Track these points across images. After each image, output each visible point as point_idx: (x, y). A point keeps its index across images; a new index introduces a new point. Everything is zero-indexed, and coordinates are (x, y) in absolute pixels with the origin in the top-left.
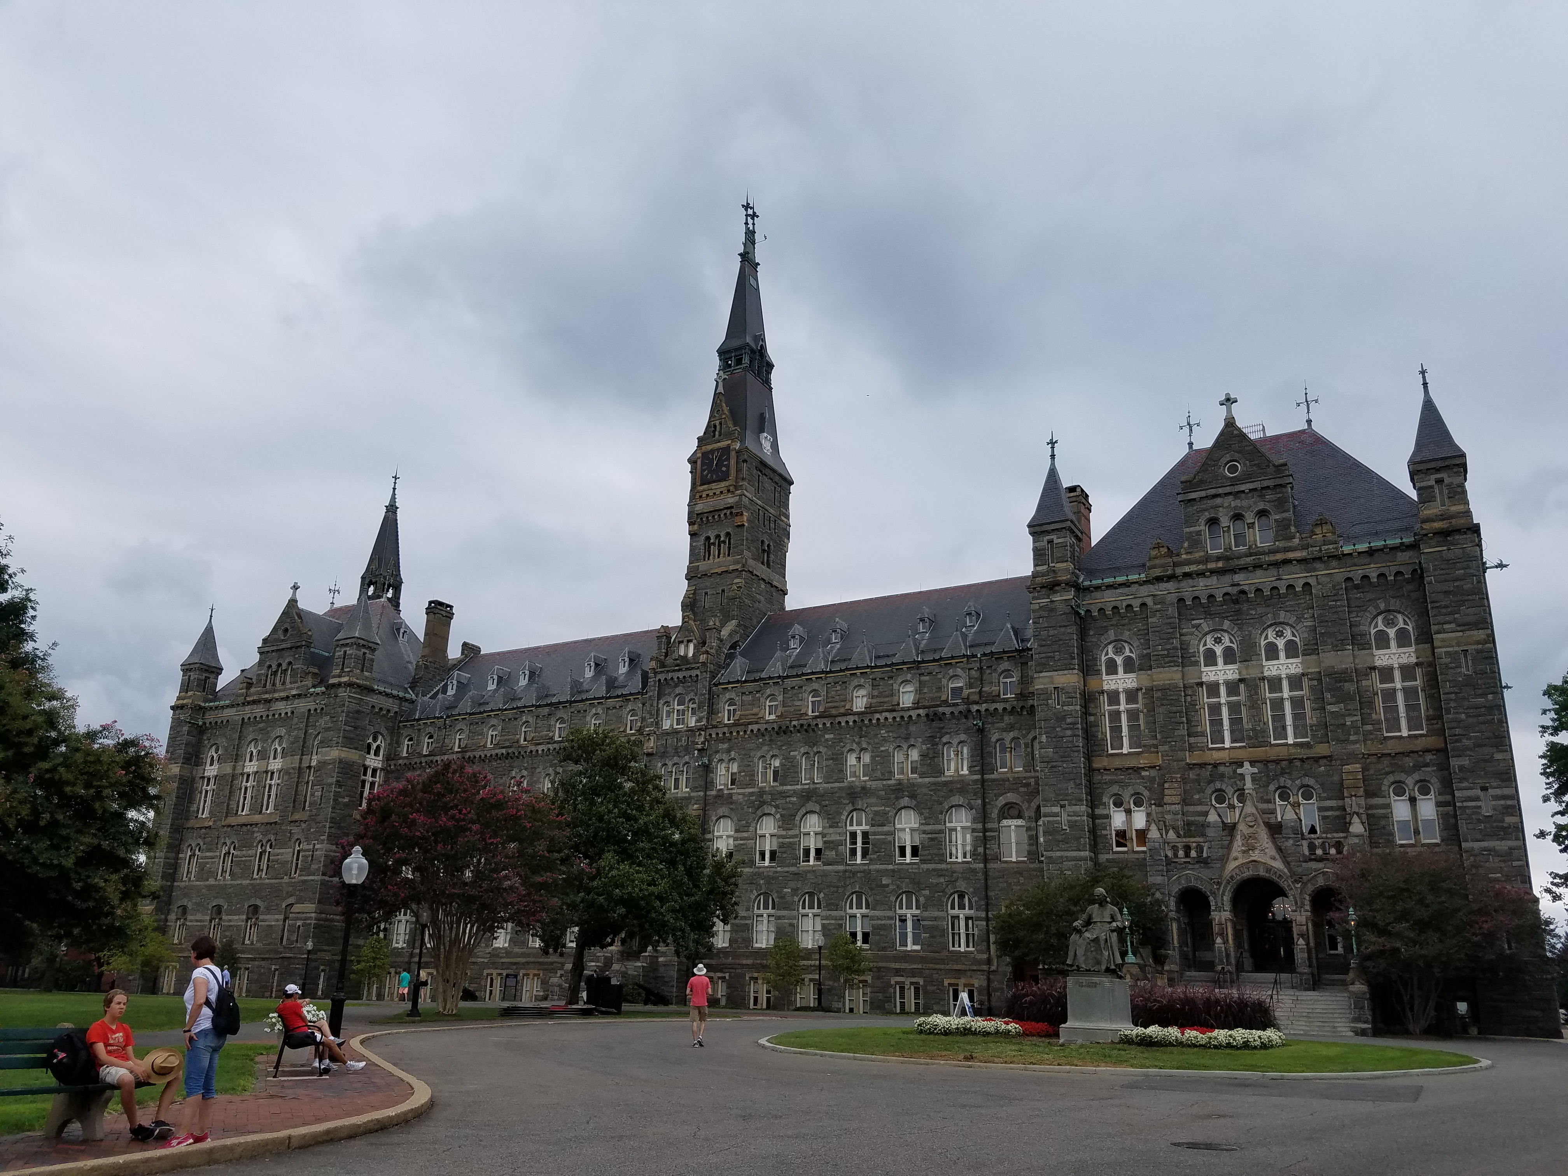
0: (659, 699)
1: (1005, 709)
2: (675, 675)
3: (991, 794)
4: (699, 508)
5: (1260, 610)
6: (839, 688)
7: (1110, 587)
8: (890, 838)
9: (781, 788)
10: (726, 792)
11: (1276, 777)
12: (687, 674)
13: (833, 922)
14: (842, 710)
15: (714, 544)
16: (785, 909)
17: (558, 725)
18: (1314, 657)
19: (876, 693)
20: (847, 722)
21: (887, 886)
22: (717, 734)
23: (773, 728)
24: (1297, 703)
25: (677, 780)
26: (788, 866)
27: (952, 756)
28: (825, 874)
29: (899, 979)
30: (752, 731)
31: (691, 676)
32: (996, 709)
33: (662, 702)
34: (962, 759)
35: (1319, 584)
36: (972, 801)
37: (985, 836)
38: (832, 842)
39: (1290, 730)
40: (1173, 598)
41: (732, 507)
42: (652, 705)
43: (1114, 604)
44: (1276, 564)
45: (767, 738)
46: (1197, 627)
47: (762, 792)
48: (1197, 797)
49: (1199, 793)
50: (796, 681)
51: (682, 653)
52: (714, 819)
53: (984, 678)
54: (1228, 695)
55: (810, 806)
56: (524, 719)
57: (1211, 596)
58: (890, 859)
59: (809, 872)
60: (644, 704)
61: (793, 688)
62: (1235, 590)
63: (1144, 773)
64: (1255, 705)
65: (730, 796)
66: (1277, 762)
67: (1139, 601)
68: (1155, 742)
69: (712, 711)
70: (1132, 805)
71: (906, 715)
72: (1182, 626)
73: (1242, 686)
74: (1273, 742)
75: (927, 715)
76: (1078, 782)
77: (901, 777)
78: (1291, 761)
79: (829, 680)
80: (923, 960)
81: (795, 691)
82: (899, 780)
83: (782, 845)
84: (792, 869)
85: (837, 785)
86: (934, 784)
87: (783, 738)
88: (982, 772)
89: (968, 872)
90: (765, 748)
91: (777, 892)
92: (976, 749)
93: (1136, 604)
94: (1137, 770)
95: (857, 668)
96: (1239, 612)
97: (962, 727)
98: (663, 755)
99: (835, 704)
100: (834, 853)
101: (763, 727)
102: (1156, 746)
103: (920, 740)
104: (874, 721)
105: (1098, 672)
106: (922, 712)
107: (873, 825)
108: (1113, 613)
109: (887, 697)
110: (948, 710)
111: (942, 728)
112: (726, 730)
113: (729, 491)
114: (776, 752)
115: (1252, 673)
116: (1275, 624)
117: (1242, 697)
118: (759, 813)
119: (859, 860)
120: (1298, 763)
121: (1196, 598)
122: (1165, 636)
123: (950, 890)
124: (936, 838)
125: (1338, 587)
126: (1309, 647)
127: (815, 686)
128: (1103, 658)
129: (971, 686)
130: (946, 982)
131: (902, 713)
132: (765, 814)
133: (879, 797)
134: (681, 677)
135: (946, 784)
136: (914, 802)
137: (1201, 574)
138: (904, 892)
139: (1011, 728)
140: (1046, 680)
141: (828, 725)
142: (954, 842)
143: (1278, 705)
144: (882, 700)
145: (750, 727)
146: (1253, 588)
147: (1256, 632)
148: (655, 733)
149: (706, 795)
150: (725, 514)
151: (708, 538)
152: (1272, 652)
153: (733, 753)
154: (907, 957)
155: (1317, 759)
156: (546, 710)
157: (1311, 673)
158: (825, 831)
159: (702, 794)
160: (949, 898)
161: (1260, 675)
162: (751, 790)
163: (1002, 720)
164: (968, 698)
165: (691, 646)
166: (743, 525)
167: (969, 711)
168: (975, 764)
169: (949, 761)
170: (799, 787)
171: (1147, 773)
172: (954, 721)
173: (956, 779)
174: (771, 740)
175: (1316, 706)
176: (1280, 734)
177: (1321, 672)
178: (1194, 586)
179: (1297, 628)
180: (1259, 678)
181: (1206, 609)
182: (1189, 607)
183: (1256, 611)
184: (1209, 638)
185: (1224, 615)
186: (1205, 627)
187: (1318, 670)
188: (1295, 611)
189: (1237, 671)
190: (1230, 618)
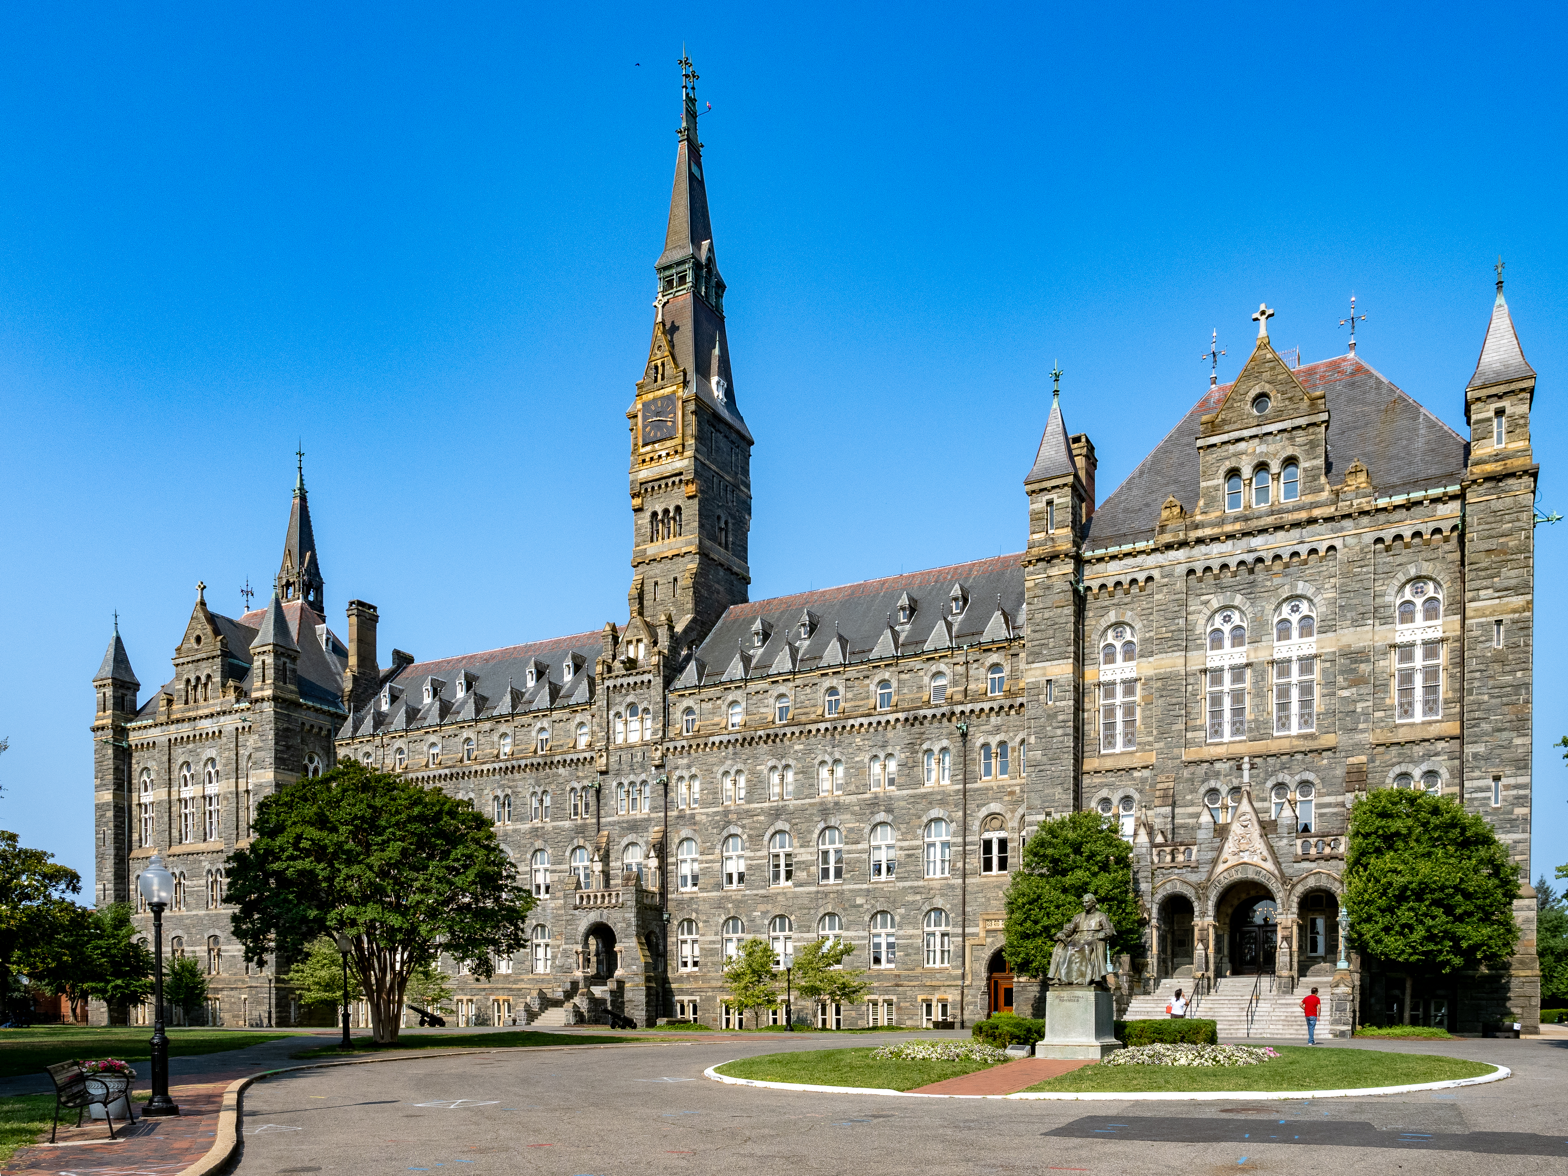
0: (608, 710)
1: (992, 709)
2: (625, 681)
3: (972, 806)
5: (1276, 581)
6: (808, 691)
8: (864, 856)
9: (746, 806)
10: (688, 812)
11: (1274, 773)
12: (638, 679)
14: (813, 717)
18: (1331, 634)
19: (850, 696)
20: (818, 730)
21: (861, 905)
22: (676, 748)
23: (737, 739)
24: (1305, 689)
25: (634, 800)
26: (757, 888)
27: (934, 765)
30: (713, 743)
31: (642, 682)
32: (982, 709)
33: (612, 713)
34: (944, 768)
35: (1344, 545)
36: (953, 814)
37: (965, 852)
38: (804, 862)
39: (1295, 720)
40: (1181, 569)
42: (601, 716)
43: (1117, 578)
44: (1299, 524)
45: (730, 751)
46: (1206, 603)
47: (727, 812)
50: (761, 685)
51: (631, 655)
52: (677, 841)
53: (971, 673)
54: (1232, 683)
57: (1224, 566)
58: (864, 878)
59: (779, 893)
60: (593, 716)
61: (757, 693)
62: (1252, 556)
63: (1136, 774)
64: (1260, 693)
65: (693, 816)
66: (1278, 756)
67: (1145, 574)
68: (1150, 739)
70: (1121, 810)
71: (883, 719)
72: (1190, 604)
73: (1248, 672)
74: (1276, 734)
75: (906, 719)
76: (1064, 786)
77: (877, 789)
78: (1292, 755)
79: (798, 682)
80: (897, 977)
81: (760, 697)
82: (875, 793)
83: (749, 867)
84: (762, 891)
85: (808, 801)
86: (914, 796)
87: (748, 750)
88: (965, 781)
89: (946, 888)
90: (729, 762)
92: (959, 756)
93: (1141, 577)
95: (829, 666)
96: (1253, 583)
97: (946, 732)
98: (619, 773)
99: (805, 710)
100: (805, 873)
101: (724, 738)
102: (1151, 743)
103: (899, 748)
104: (848, 729)
105: (1095, 661)
106: (900, 716)
107: (846, 843)
108: (1116, 589)
109: (863, 699)
110: (928, 712)
111: (923, 733)
112: (684, 743)
114: (741, 767)
115: (1262, 655)
116: (1292, 597)
117: (1247, 685)
118: (725, 833)
119: (832, 880)
121: (1207, 568)
122: (1170, 615)
123: (925, 907)
124: (913, 855)
125: (1367, 549)
126: (1326, 623)
127: (782, 689)
128: (1101, 645)
129: (954, 683)
130: (919, 998)
131: (877, 718)
132: (731, 836)
133: (853, 813)
134: (632, 683)
135: (925, 796)
136: (891, 818)
137: (1215, 539)
138: (878, 912)
140: (1038, 672)
141: (797, 734)
142: (932, 857)
143: (1284, 691)
145: (711, 739)
146: (1271, 554)
147: (1269, 608)
148: (607, 748)
149: (666, 816)
150: (673, 482)
152: (1285, 632)
153: (693, 770)
155: (1320, 752)
156: (487, 726)
157: (1326, 654)
159: (661, 814)
160: (925, 915)
161: (1269, 658)
162: (715, 809)
163: (988, 721)
164: (952, 698)
165: (642, 646)
167: (953, 713)
168: (956, 772)
169: (929, 770)
170: (767, 804)
171: (1140, 774)
172: (936, 725)
173: (936, 789)
174: (735, 754)
175: (1325, 691)
176: (1283, 725)
177: (1335, 652)
178: (1205, 554)
179: (1315, 601)
180: (1268, 662)
181: (1218, 582)
182: (1199, 580)
183: (1272, 582)
184: (1217, 617)
185: (1237, 588)
186: (1215, 603)
187: (1333, 650)
188: (1315, 580)
189: (1244, 654)
190: (1243, 592)
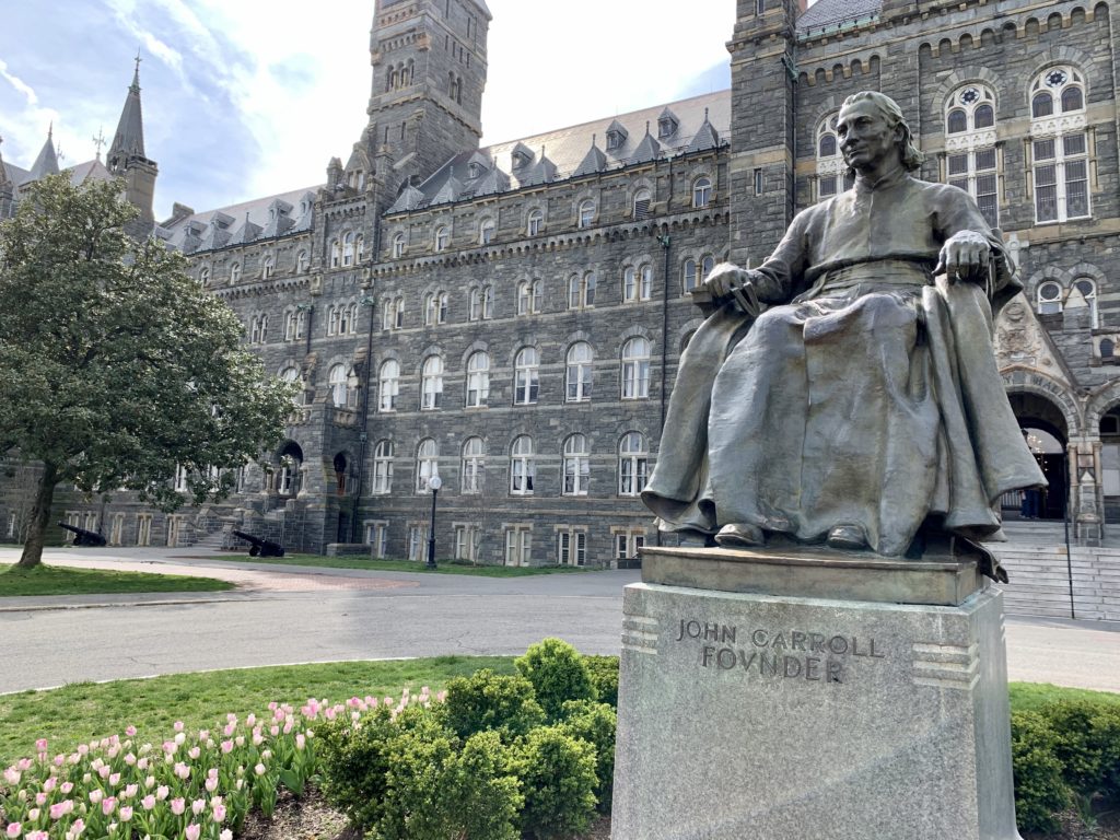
0: (326, 236)
1: (696, 220)
2: (342, 208)
3: (673, 323)
4: (382, 34)
5: (1032, 48)
6: (512, 212)
7: (833, 38)
8: (561, 376)
9: (447, 327)
10: (392, 333)
11: (1040, 266)
12: (353, 206)
13: (497, 467)
14: (515, 237)
15: (397, 73)
16: (448, 454)
17: (233, 271)
18: (1105, 103)
19: (552, 215)
20: (519, 249)
21: (555, 427)
22: (383, 270)
23: (441, 261)
24: (1075, 170)
25: (344, 322)
26: (452, 409)
27: (634, 281)
28: (490, 417)
29: (562, 526)
30: (419, 265)
31: (358, 209)
32: (686, 221)
33: (329, 239)
34: (644, 284)
36: (653, 331)
37: (664, 370)
38: (499, 382)
39: (1062, 206)
40: (913, 44)
41: (414, 30)
42: (319, 242)
43: (835, 61)
45: (435, 272)
46: (945, 79)
47: (428, 332)
50: (467, 208)
51: (352, 185)
52: (379, 361)
53: (675, 186)
54: (979, 167)
55: (478, 345)
56: (203, 265)
57: (965, 37)
58: (559, 397)
59: (473, 415)
60: (313, 243)
61: (464, 216)
62: (999, 23)
64: (1015, 177)
65: (396, 337)
66: (1042, 246)
67: (870, 53)
69: (379, 246)
71: (583, 236)
72: (924, 82)
73: (999, 153)
74: (1037, 223)
75: (607, 235)
77: (576, 308)
78: (1063, 243)
79: (503, 203)
80: (589, 505)
81: (466, 220)
82: (573, 311)
83: (446, 388)
84: (458, 412)
85: (507, 320)
86: (612, 313)
87: (451, 271)
88: (666, 297)
89: (644, 409)
90: (433, 283)
91: (441, 437)
92: (660, 270)
93: (864, 57)
95: (533, 186)
96: (1001, 54)
97: (647, 246)
98: (331, 295)
99: (510, 231)
100: (500, 394)
101: (429, 260)
103: (598, 265)
104: (548, 246)
105: (811, 152)
106: (601, 231)
107: (542, 363)
108: (835, 74)
109: (565, 218)
110: (629, 227)
111: (624, 249)
112: (392, 265)
113: (411, 11)
114: (443, 287)
115: (1016, 132)
116: (1052, 65)
117: (998, 167)
118: (425, 353)
119: (527, 401)
120: (1073, 246)
121: (946, 41)
122: (900, 95)
123: (622, 430)
124: (610, 374)
126: (1099, 91)
127: (487, 211)
128: (819, 135)
129: (658, 197)
130: (613, 530)
131: (578, 235)
132: (431, 356)
133: (551, 332)
134: (348, 210)
135: (623, 313)
136: (588, 336)
138: (572, 434)
139: (703, 242)
141: (498, 254)
142: (630, 377)
143: (1046, 174)
144: (558, 222)
145: (417, 261)
146: (1024, 18)
147: (1023, 79)
148: (321, 272)
149: (371, 337)
150: (408, 38)
151: (391, 68)
152: (1043, 106)
153: (399, 291)
154: (573, 503)
155: (1101, 239)
156: (222, 255)
157: (1100, 125)
158: (492, 371)
159: (367, 335)
160: (621, 439)
161: (1026, 135)
162: (418, 330)
163: (692, 233)
164: (654, 211)
165: (361, 177)
166: (426, 49)
167: (655, 226)
168: (657, 288)
169: (629, 286)
170: (466, 324)
172: (637, 240)
173: (636, 306)
174: (439, 275)
175: (1102, 168)
176: (1047, 212)
177: (1115, 122)
178: (942, 26)
179: (1083, 66)
180: (1025, 140)
181: (957, 55)
182: (934, 55)
183: (1026, 50)
184: (958, 96)
185: (981, 61)
186: (954, 79)
187: (1110, 120)
188: (1081, 44)
189: (993, 134)
190: (989, 64)
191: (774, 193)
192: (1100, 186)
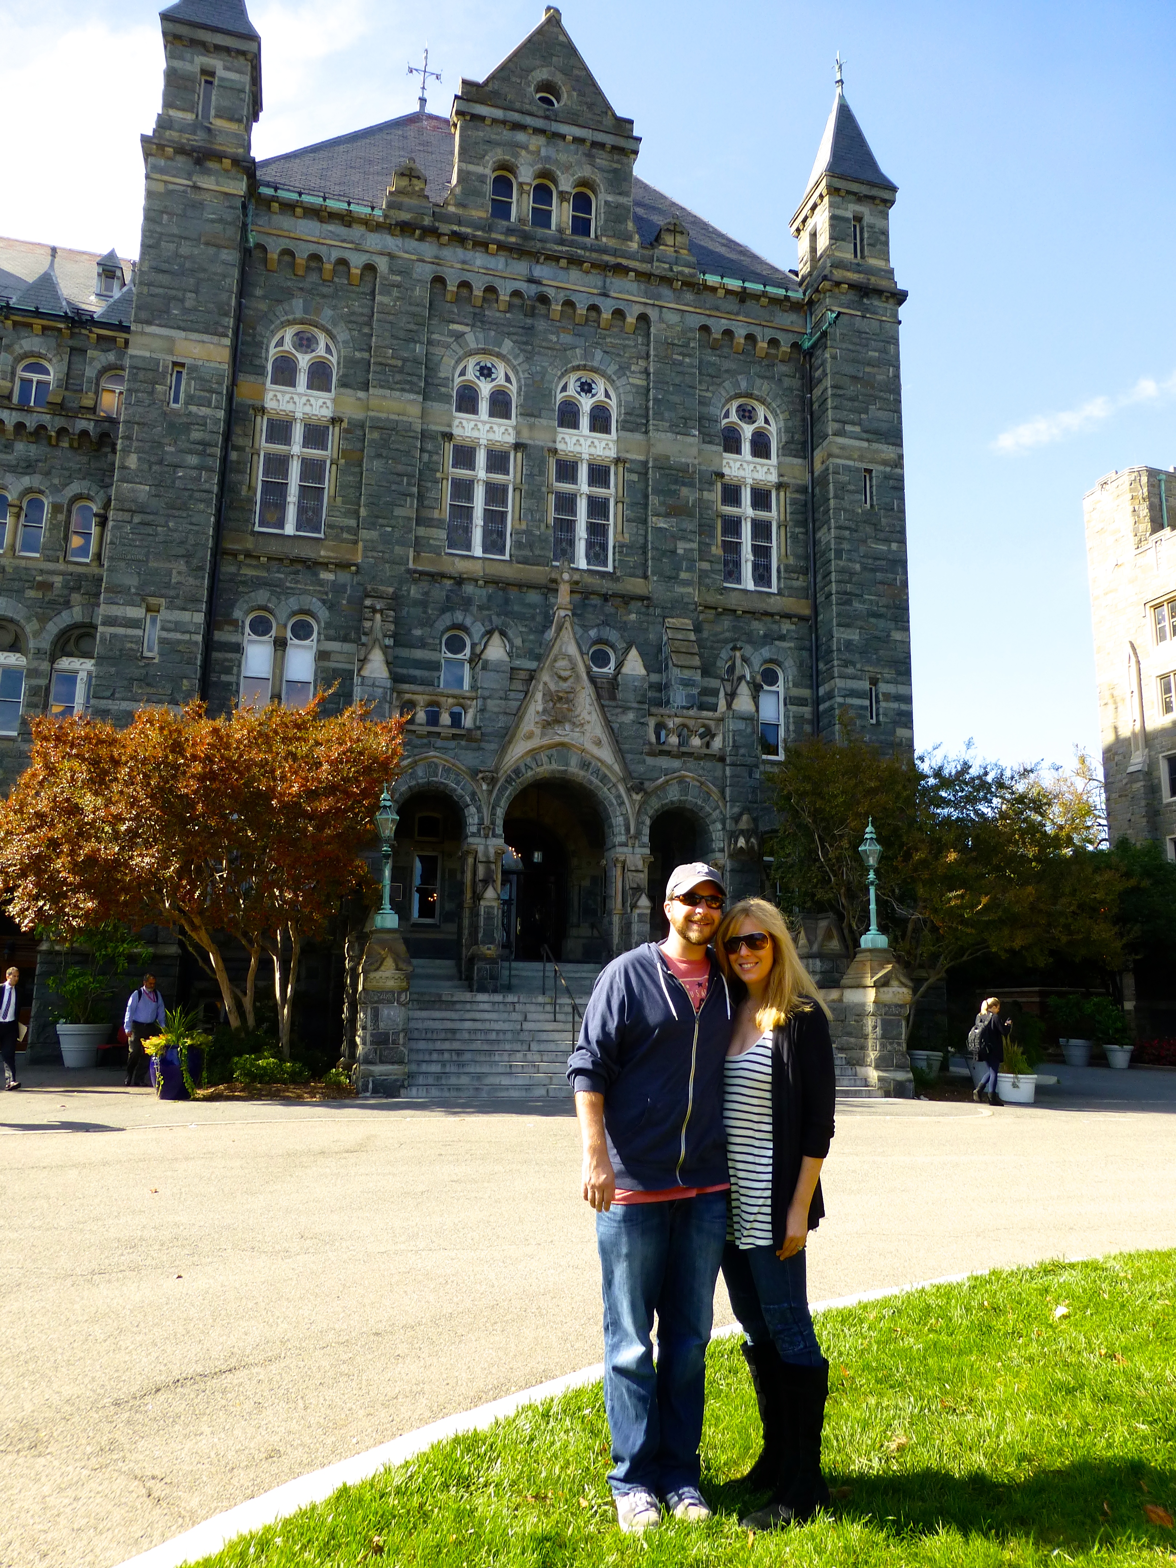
5: (566, 338)
7: (316, 213)
18: (638, 437)
35: (661, 320)
39: (581, 548)
40: (424, 272)
43: (313, 248)
44: (604, 267)
46: (459, 336)
48: (417, 632)
49: (422, 625)
54: (490, 469)
57: (491, 290)
62: (533, 289)
63: (325, 576)
64: (536, 495)
68: (353, 523)
70: (289, 634)
74: (553, 562)
76: (195, 562)
78: (586, 595)
93: (357, 261)
94: (312, 566)
96: (530, 330)
102: (355, 531)
115: (539, 438)
116: (584, 368)
120: (596, 601)
122: (402, 334)
125: (690, 335)
126: (632, 418)
140: (157, 344)
146: (562, 296)
147: (554, 372)
152: (569, 415)
157: (632, 461)
171: (330, 576)
175: (630, 514)
176: (565, 553)
177: (647, 462)
178: (464, 262)
179: (618, 383)
180: (549, 450)
181: (477, 310)
182: (449, 297)
183: (558, 337)
184: (471, 364)
185: (506, 330)
186: (472, 340)
187: (642, 458)
188: (619, 355)
189: (511, 430)
190: (515, 338)
191: (204, 411)
192: (626, 536)
